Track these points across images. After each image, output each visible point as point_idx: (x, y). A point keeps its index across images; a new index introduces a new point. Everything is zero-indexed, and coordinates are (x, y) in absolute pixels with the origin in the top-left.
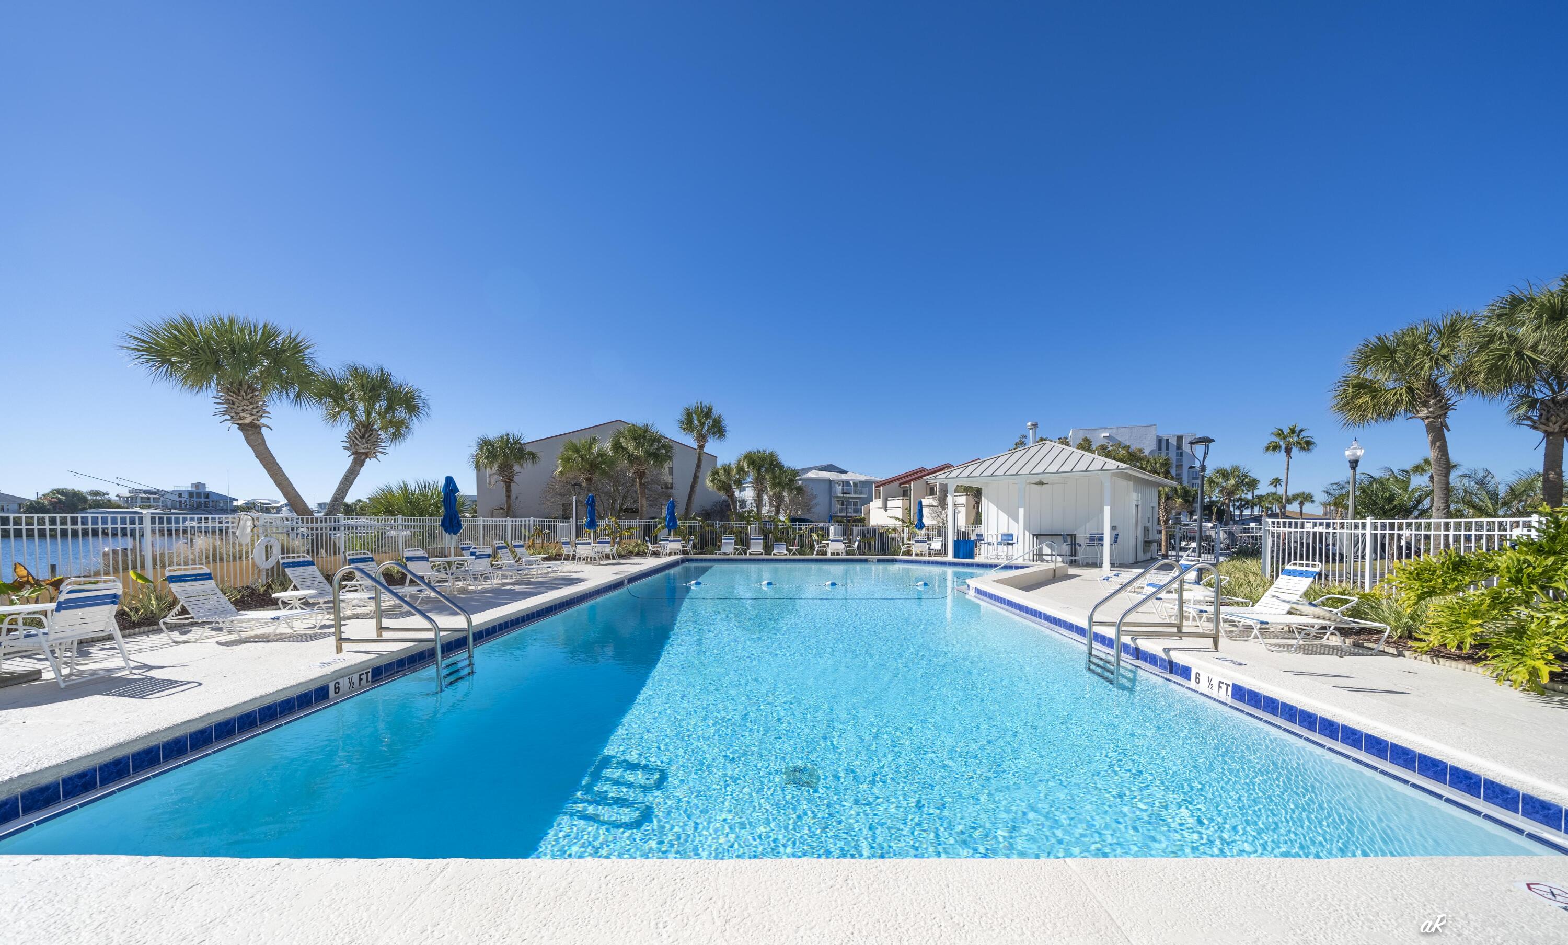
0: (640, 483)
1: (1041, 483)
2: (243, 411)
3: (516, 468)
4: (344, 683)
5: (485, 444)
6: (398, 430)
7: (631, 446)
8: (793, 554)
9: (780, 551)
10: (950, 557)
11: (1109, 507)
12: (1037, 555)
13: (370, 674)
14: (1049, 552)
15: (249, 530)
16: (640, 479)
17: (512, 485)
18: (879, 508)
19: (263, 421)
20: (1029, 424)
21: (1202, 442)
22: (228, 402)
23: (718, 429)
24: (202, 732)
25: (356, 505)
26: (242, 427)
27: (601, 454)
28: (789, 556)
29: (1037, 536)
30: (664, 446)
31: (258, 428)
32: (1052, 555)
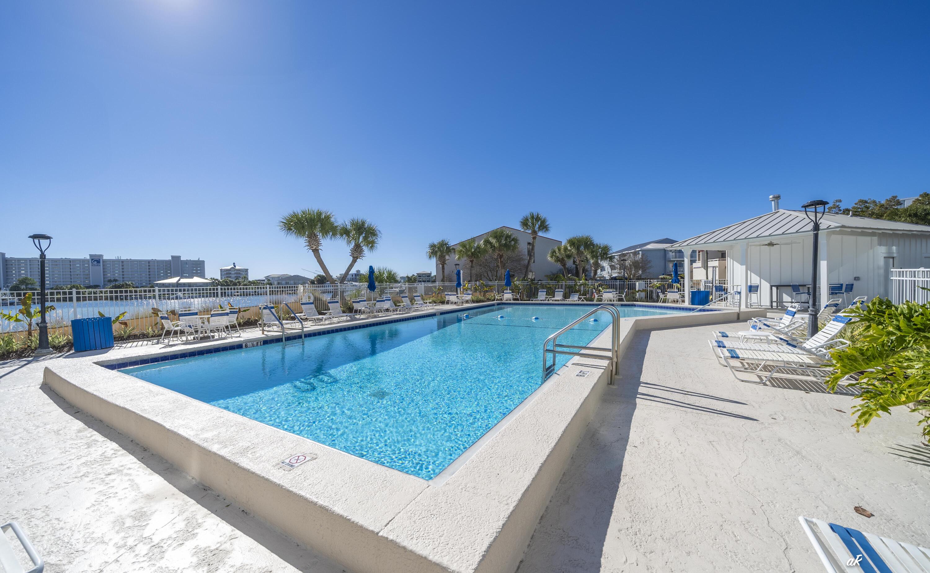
0: (501, 261)
1: (771, 244)
2: (313, 244)
3: (447, 257)
4: (249, 344)
5: (433, 246)
6: (372, 245)
7: (493, 241)
8: (582, 301)
9: (574, 298)
10: (687, 304)
11: (826, 262)
12: (779, 302)
13: (262, 343)
14: (789, 299)
15: (302, 291)
16: (501, 259)
17: (445, 266)
18: (700, 268)
19: (320, 248)
20: (771, 197)
21: (812, 205)
22: (309, 242)
23: (544, 227)
24: (193, 353)
25: (412, 277)
26: (313, 251)
27: (478, 247)
28: (580, 302)
29: (777, 287)
30: (513, 240)
31: (318, 250)
32: (792, 302)
